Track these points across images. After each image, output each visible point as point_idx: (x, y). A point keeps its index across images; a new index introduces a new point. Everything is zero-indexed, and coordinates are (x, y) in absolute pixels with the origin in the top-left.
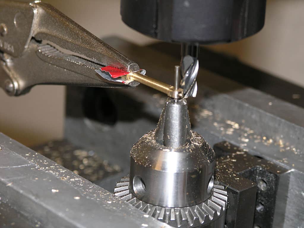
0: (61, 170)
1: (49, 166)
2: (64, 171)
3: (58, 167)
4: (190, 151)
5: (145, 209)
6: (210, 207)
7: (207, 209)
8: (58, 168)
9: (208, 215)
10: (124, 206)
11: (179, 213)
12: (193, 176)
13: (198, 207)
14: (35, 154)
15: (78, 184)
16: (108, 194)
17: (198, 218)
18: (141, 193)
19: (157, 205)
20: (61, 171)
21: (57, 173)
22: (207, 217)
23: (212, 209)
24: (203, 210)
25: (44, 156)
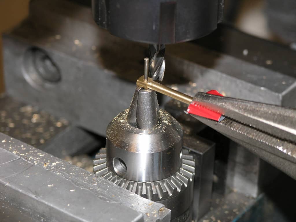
0: (40, 154)
1: (28, 151)
2: (43, 155)
3: (36, 151)
4: (163, 131)
5: (128, 186)
6: (184, 175)
7: (181, 177)
8: (36, 153)
9: (184, 184)
10: (109, 187)
11: (158, 186)
12: (169, 153)
13: (173, 177)
14: (10, 140)
15: (61, 168)
16: (91, 176)
17: (176, 188)
18: (121, 171)
19: (137, 181)
20: (41, 156)
21: (38, 158)
22: (183, 185)
23: (186, 178)
24: (179, 180)
25: (19, 141)
